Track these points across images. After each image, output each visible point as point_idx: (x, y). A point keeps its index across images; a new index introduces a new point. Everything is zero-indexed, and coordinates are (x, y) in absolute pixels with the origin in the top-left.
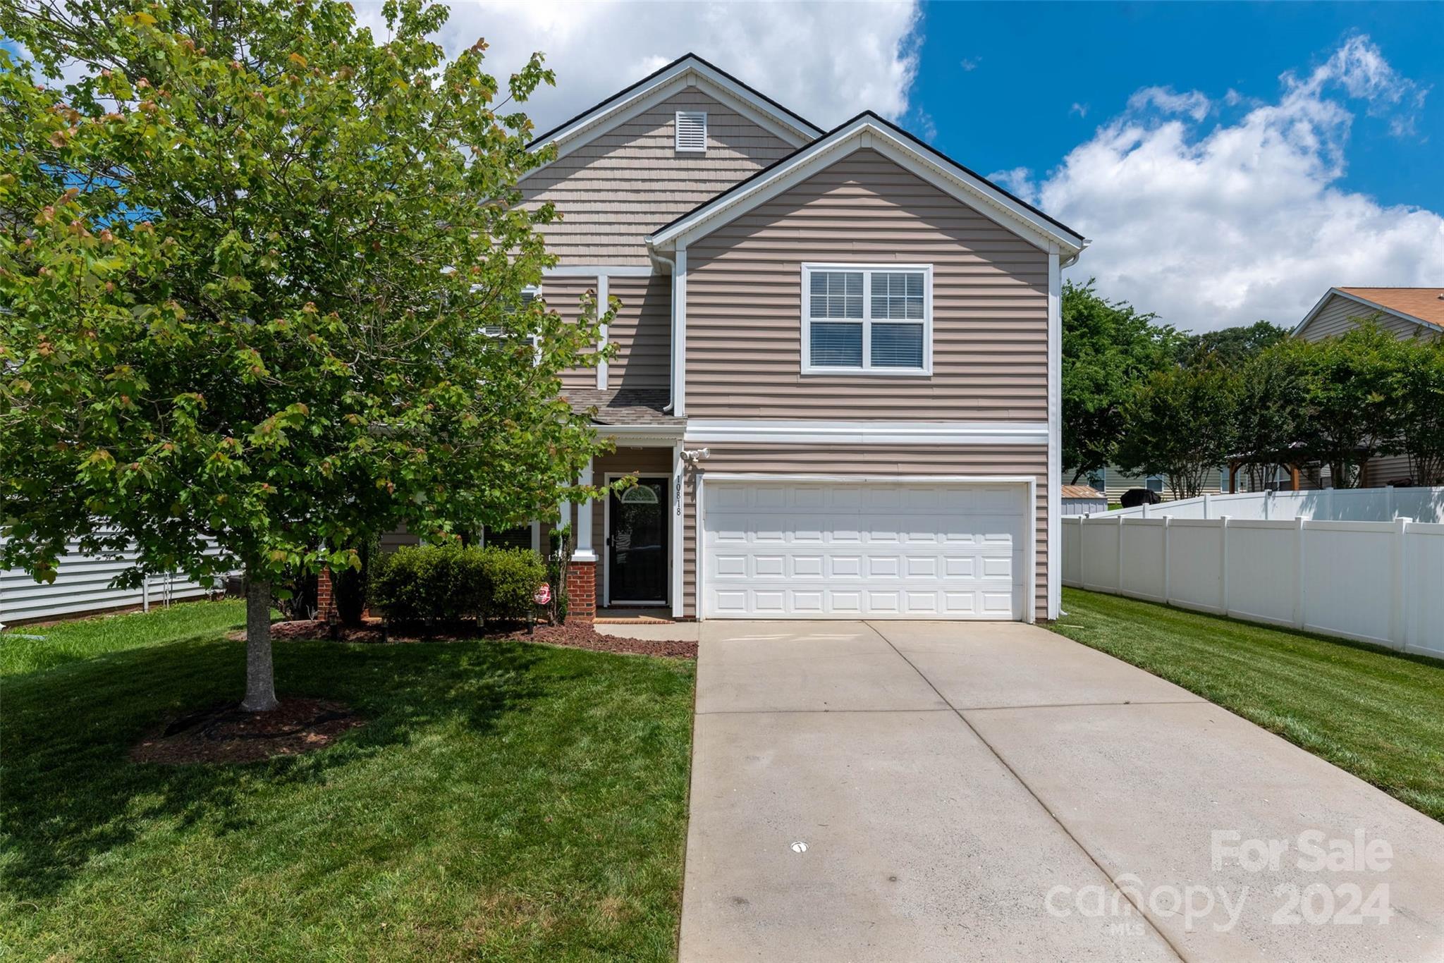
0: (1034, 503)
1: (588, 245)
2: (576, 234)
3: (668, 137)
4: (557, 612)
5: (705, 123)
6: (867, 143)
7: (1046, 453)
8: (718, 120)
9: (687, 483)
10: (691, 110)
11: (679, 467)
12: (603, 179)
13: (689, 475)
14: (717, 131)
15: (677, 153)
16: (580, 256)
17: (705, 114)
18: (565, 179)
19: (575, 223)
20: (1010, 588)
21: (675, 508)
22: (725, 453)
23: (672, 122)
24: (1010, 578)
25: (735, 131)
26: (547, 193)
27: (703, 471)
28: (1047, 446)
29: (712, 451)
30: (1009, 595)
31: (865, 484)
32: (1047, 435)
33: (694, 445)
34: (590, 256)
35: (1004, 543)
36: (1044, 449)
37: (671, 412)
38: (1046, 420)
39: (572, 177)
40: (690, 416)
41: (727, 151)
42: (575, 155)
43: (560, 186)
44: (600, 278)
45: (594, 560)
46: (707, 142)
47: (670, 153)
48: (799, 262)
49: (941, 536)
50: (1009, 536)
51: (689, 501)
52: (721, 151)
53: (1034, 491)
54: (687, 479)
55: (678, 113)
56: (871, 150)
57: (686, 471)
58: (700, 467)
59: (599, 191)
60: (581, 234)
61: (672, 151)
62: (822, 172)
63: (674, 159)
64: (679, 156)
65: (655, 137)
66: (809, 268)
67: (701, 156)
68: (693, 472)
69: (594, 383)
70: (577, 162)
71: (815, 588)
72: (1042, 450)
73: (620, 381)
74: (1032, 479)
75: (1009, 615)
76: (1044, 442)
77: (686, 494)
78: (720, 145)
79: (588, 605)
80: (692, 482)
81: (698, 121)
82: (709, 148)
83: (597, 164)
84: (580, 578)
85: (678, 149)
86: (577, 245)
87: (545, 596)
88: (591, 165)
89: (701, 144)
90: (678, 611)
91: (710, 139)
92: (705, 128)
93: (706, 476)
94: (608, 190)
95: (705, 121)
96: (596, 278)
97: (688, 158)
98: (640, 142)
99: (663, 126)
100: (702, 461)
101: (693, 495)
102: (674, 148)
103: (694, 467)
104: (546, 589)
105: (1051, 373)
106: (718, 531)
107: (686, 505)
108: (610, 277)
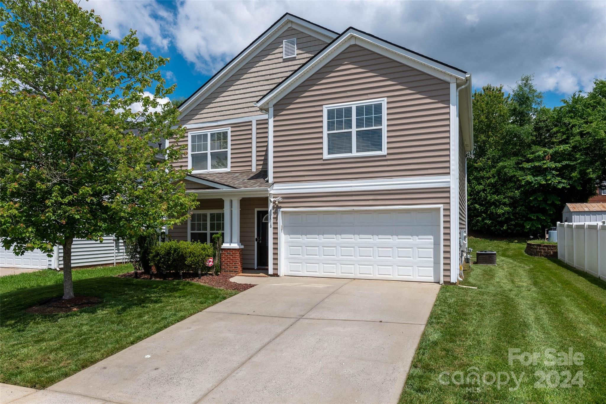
0: (442, 219)
1: (248, 107)
2: (243, 103)
3: (280, 53)
4: (218, 270)
5: (296, 43)
6: (352, 42)
7: (449, 192)
8: (301, 41)
9: (274, 213)
10: (290, 39)
11: (271, 206)
12: (254, 77)
13: (275, 209)
14: (301, 46)
15: (283, 59)
16: (245, 113)
17: (295, 39)
18: (239, 80)
19: (243, 98)
20: (432, 265)
21: (269, 224)
22: (289, 198)
23: (282, 46)
24: (432, 259)
25: (309, 44)
26: (233, 87)
27: (281, 207)
28: (449, 188)
29: (284, 198)
30: (432, 269)
31: (354, 211)
32: (449, 182)
33: (275, 195)
34: (249, 112)
35: (429, 240)
36: (448, 189)
37: (268, 181)
38: (449, 173)
39: (242, 78)
40: (275, 183)
41: (305, 54)
42: (243, 68)
43: (237, 83)
44: (253, 122)
45: (238, 248)
46: (296, 52)
47: (281, 60)
48: (322, 105)
49: (395, 237)
50: (432, 237)
51: (275, 221)
52: (303, 55)
53: (442, 213)
54: (274, 211)
55: (284, 41)
56: (355, 45)
57: (274, 207)
58: (279, 205)
59: (252, 82)
60: (245, 103)
61: (282, 59)
62: (332, 60)
63: (283, 62)
64: (285, 61)
65: (275, 54)
66: (326, 108)
67: (294, 59)
68: (276, 208)
69: (251, 168)
70: (244, 71)
71: (332, 262)
72: (447, 190)
73: (261, 167)
74: (441, 206)
75: (432, 279)
76: (448, 186)
77: (274, 218)
78: (302, 52)
79: (235, 268)
80: (276, 213)
81: (293, 43)
82: (297, 54)
83: (251, 71)
84: (232, 255)
85: (284, 57)
86: (244, 108)
87: (211, 263)
88: (249, 72)
89: (294, 54)
90: (271, 271)
91: (298, 50)
92: (296, 45)
93: (282, 209)
94: (256, 82)
95: (296, 42)
96: (251, 122)
97: (288, 61)
98: (269, 57)
99: (278, 48)
100: (279, 202)
101: (276, 218)
102: (282, 57)
103: (277, 205)
104: (212, 260)
105: (452, 148)
106: (289, 235)
107: (274, 223)
108: (257, 121)
